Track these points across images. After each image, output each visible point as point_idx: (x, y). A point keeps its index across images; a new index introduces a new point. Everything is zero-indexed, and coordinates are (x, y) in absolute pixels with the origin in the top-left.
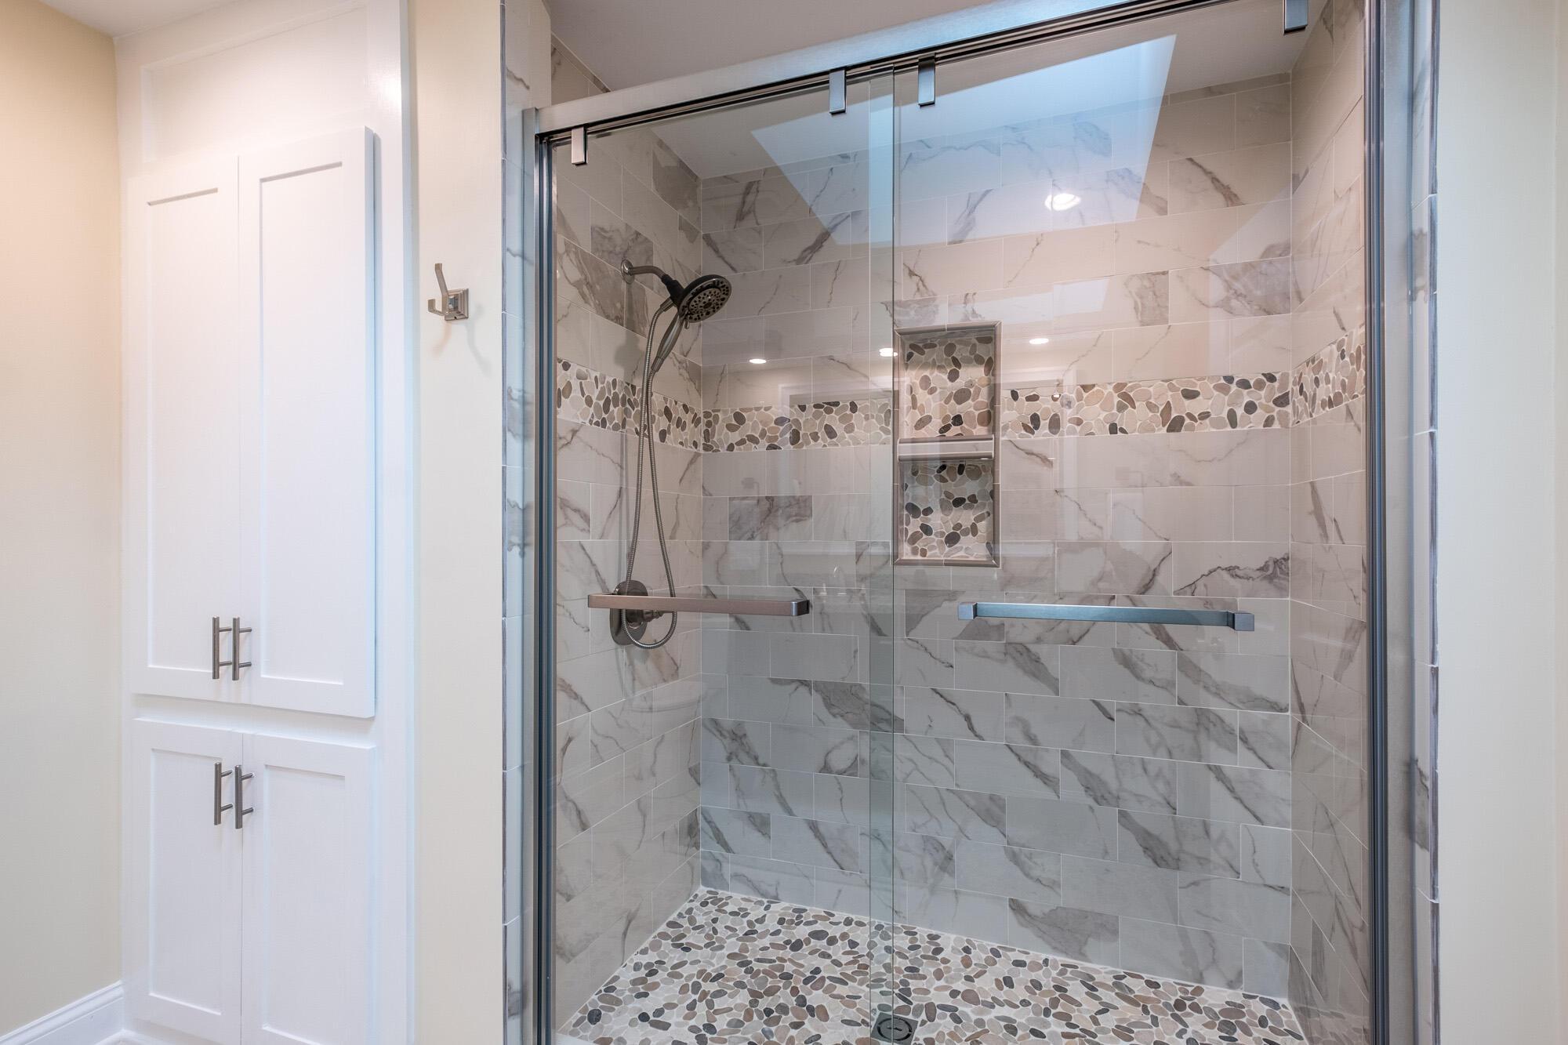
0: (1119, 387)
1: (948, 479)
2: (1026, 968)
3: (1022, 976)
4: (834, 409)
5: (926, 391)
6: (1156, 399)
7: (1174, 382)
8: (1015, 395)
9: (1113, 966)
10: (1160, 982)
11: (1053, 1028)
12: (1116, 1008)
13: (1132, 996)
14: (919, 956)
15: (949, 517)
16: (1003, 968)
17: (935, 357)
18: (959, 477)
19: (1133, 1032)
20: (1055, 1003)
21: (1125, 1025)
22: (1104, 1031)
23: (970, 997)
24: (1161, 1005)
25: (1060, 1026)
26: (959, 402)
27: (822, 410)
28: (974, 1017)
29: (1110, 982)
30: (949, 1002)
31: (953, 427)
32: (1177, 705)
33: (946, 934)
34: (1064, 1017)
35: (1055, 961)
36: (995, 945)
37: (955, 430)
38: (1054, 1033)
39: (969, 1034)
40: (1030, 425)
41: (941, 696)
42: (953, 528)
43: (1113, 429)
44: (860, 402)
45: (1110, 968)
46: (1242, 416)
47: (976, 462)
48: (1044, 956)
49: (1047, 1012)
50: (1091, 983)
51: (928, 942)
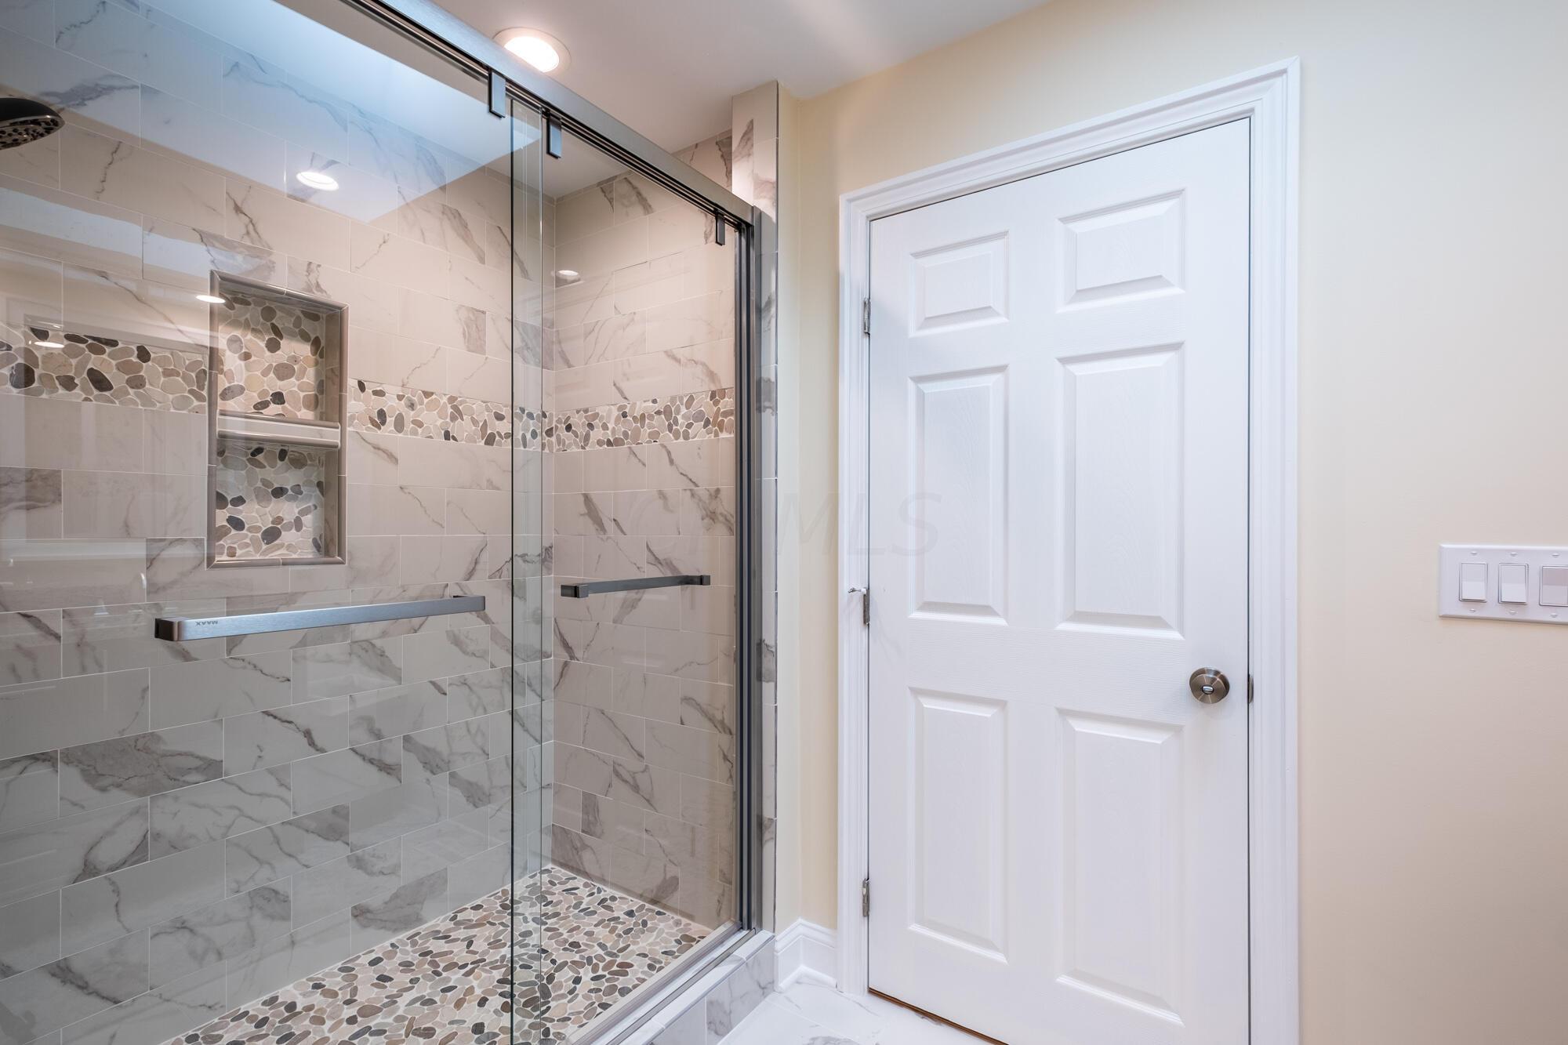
0: (452, 399)
1: (266, 464)
2: (385, 960)
3: (387, 967)
4: (108, 349)
5: (237, 355)
6: (477, 416)
7: (489, 404)
8: (362, 386)
9: (443, 915)
10: (479, 903)
11: (454, 978)
12: (475, 936)
13: (474, 922)
14: (277, 1025)
15: (267, 510)
16: (366, 976)
17: (248, 316)
18: (279, 463)
19: (501, 940)
20: (434, 964)
21: (492, 940)
22: (485, 953)
23: (368, 1011)
24: (496, 914)
25: (456, 973)
26: (281, 378)
27: (83, 346)
28: (390, 1020)
29: (451, 925)
30: (356, 1028)
31: (272, 406)
32: (490, 669)
33: (280, 991)
34: (451, 966)
35: (399, 941)
36: (339, 965)
37: (274, 409)
38: (457, 980)
39: (403, 1032)
40: (376, 419)
41: (275, 717)
42: (273, 522)
43: (447, 436)
44: (155, 349)
45: (442, 918)
46: (530, 440)
47: (302, 449)
48: (387, 944)
49: (438, 974)
50: (441, 935)
51: (270, 1009)
